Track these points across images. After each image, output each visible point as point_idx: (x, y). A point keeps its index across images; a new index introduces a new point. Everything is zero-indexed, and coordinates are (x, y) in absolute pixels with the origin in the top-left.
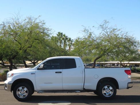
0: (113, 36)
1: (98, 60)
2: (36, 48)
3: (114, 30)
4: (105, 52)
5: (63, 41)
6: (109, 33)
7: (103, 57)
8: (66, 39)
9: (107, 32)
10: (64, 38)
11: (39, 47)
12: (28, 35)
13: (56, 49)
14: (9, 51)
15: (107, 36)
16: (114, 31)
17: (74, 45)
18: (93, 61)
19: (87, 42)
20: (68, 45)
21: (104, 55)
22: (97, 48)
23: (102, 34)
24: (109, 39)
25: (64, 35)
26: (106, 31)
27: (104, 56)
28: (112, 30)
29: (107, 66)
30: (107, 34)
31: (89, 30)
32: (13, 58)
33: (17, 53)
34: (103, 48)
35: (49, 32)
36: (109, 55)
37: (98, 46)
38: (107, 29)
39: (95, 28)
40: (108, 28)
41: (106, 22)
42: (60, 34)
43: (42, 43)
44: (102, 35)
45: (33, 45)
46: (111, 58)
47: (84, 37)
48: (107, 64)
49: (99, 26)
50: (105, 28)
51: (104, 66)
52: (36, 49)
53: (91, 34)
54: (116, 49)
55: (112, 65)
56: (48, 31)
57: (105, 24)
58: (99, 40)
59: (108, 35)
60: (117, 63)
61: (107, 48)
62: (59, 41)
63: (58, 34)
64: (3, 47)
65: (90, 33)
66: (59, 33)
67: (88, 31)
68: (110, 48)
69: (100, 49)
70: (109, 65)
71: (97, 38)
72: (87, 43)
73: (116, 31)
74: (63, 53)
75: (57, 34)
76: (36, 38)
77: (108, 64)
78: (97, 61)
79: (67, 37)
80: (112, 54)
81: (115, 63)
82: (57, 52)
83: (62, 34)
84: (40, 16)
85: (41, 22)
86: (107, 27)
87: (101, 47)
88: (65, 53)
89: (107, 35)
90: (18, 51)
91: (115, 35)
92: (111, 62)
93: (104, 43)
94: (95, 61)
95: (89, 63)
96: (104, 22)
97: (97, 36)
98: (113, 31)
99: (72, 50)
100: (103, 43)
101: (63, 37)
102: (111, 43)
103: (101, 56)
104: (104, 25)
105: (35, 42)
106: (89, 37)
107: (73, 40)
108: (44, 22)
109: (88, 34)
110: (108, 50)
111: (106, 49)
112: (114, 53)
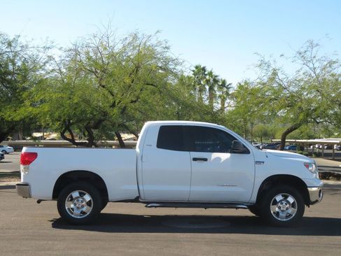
0: (328, 77)
1: (293, 133)
2: (147, 103)
3: (331, 63)
4: (308, 115)
5: (207, 87)
6: (318, 71)
7: (303, 127)
8: (215, 82)
9: (315, 69)
10: (209, 80)
11: (154, 103)
12: (131, 74)
13: (193, 108)
14: (89, 110)
15: (315, 77)
16: (330, 66)
17: (232, 96)
18: (281, 137)
19: (267, 91)
20: (220, 96)
21: (305, 121)
22: (291, 106)
23: (301, 73)
24: (319, 86)
25: (210, 74)
26: (311, 66)
27: (307, 124)
28: (325, 63)
29: (313, 149)
30: (315, 73)
31: (272, 62)
32: (96, 127)
33: (105, 114)
34: (304, 106)
35: (179, 68)
36: (318, 123)
37: (292, 102)
38: (314, 61)
39: (286, 58)
40: (317, 58)
41: (312, 45)
42: (200, 71)
43: (161, 92)
44: (303, 76)
45: (141, 96)
46: (322, 129)
47: (258, 80)
48: (314, 144)
49: (295, 53)
50: (309, 59)
51: (305, 148)
52: (147, 107)
53: (275, 74)
54: (336, 110)
55: (327, 149)
56: (176, 65)
57: (310, 49)
58: (294, 87)
59: (318, 77)
60: (338, 142)
61: (314, 105)
62: (198, 87)
63: (194, 69)
64: (76, 101)
65: (274, 70)
66: (197, 67)
67: (269, 66)
68: (319, 107)
69: (296, 108)
70: (319, 148)
71: (290, 83)
72: (267, 94)
73: (335, 65)
74: (209, 117)
75: (193, 71)
76: (149, 81)
77: (317, 146)
78: (288, 136)
79: (216, 76)
80: (326, 121)
81: (336, 143)
82: (194, 114)
83: (204, 69)
84: (158, 32)
85: (161, 44)
86: (314, 57)
87: (300, 104)
88: (214, 117)
89: (313, 75)
90: (108, 110)
91: (333, 75)
92: (324, 140)
93: (307, 95)
94: (284, 137)
95: (269, 142)
96: (308, 44)
97: (291, 78)
98: (328, 65)
99: (231, 109)
100: (305, 93)
101: (207, 77)
102: (322, 95)
103: (300, 125)
104: (308, 53)
105: (146, 89)
106: (272, 79)
107: (230, 84)
108: (167, 45)
109: (270, 74)
110: (315, 110)
111: (312, 108)
112: (329, 119)
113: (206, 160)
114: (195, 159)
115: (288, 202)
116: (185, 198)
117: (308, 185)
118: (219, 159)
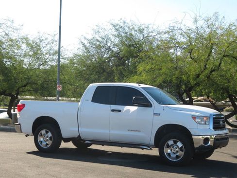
113: (120, 111)
114: (113, 111)
115: (178, 147)
116: (107, 139)
117: (192, 134)
118: (129, 110)
